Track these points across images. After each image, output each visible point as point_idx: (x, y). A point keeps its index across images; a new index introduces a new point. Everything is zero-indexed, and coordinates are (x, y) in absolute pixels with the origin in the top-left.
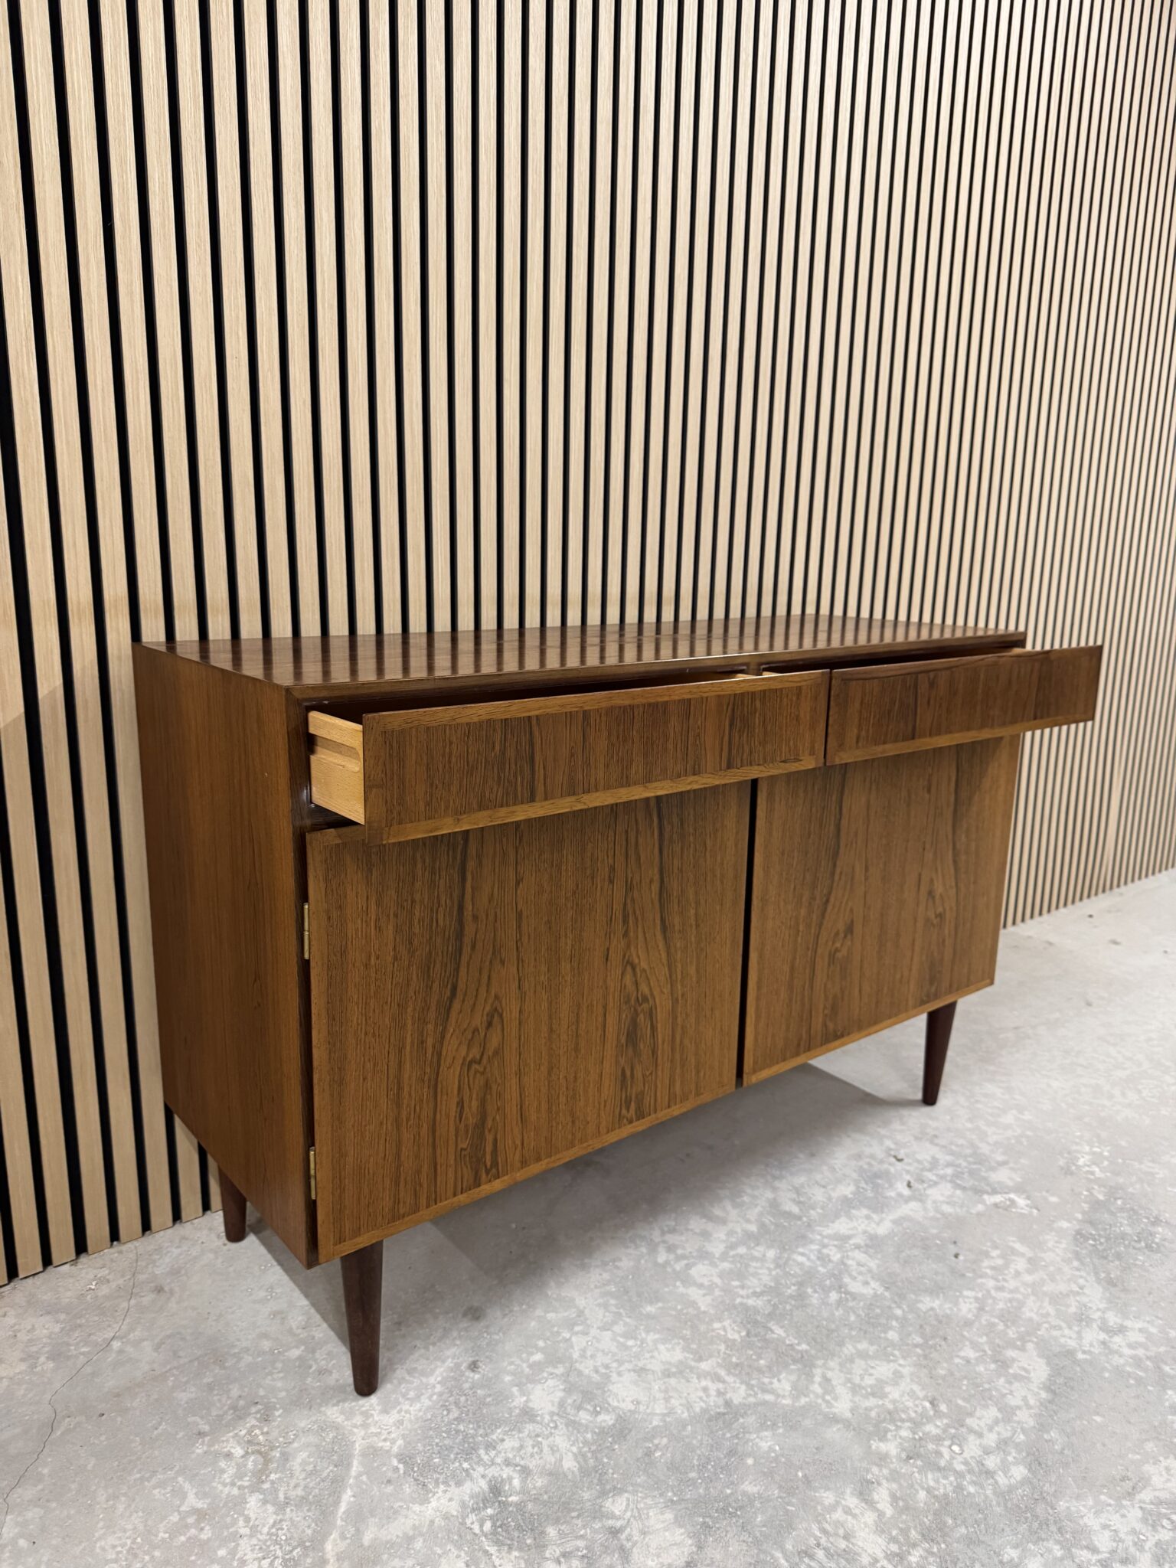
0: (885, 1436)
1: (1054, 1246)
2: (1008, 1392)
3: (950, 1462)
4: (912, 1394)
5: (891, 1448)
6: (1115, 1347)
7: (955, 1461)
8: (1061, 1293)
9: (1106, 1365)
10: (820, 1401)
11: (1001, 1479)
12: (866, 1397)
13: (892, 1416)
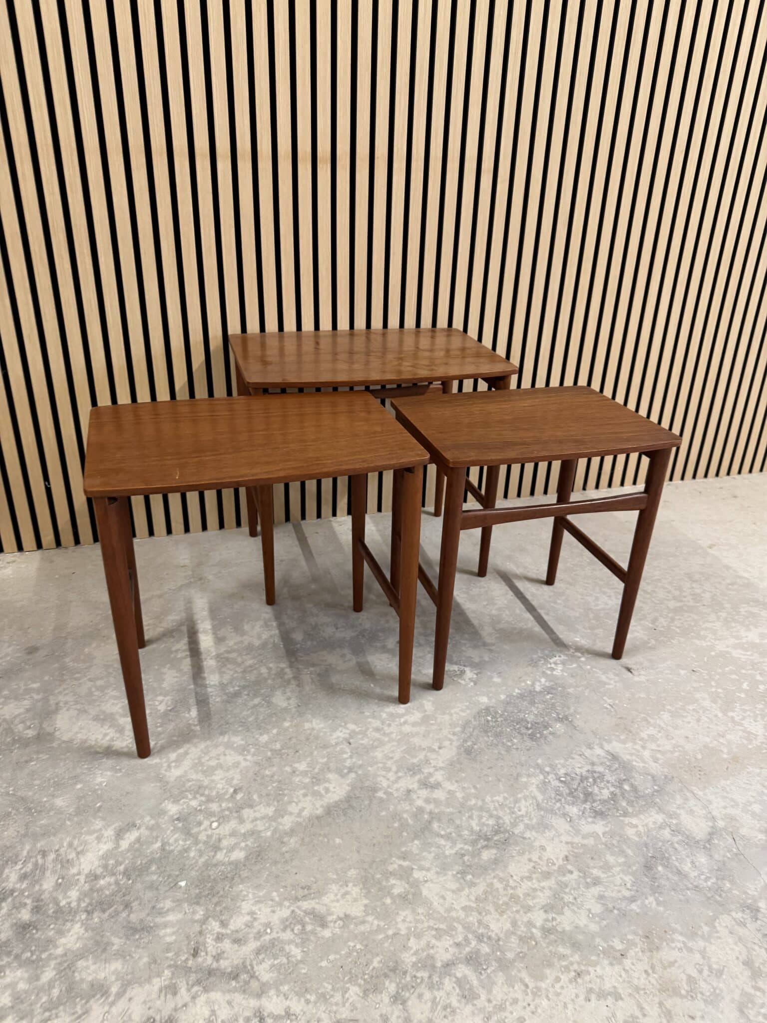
0: (178, 800)
1: (456, 713)
2: (295, 800)
3: (199, 832)
4: (229, 781)
5: (173, 809)
6: (415, 797)
7: (204, 833)
8: (420, 746)
9: (392, 808)
10: (165, 765)
11: (220, 856)
12: (197, 772)
13: (199, 790)
